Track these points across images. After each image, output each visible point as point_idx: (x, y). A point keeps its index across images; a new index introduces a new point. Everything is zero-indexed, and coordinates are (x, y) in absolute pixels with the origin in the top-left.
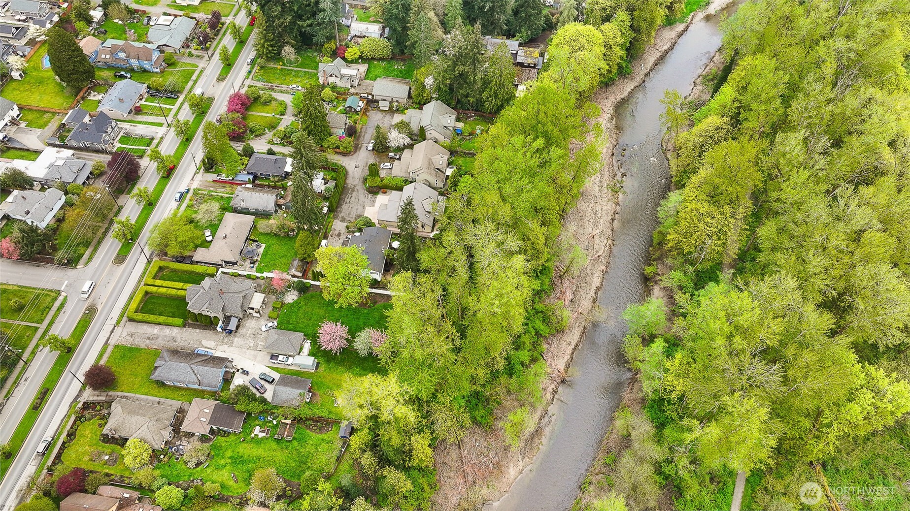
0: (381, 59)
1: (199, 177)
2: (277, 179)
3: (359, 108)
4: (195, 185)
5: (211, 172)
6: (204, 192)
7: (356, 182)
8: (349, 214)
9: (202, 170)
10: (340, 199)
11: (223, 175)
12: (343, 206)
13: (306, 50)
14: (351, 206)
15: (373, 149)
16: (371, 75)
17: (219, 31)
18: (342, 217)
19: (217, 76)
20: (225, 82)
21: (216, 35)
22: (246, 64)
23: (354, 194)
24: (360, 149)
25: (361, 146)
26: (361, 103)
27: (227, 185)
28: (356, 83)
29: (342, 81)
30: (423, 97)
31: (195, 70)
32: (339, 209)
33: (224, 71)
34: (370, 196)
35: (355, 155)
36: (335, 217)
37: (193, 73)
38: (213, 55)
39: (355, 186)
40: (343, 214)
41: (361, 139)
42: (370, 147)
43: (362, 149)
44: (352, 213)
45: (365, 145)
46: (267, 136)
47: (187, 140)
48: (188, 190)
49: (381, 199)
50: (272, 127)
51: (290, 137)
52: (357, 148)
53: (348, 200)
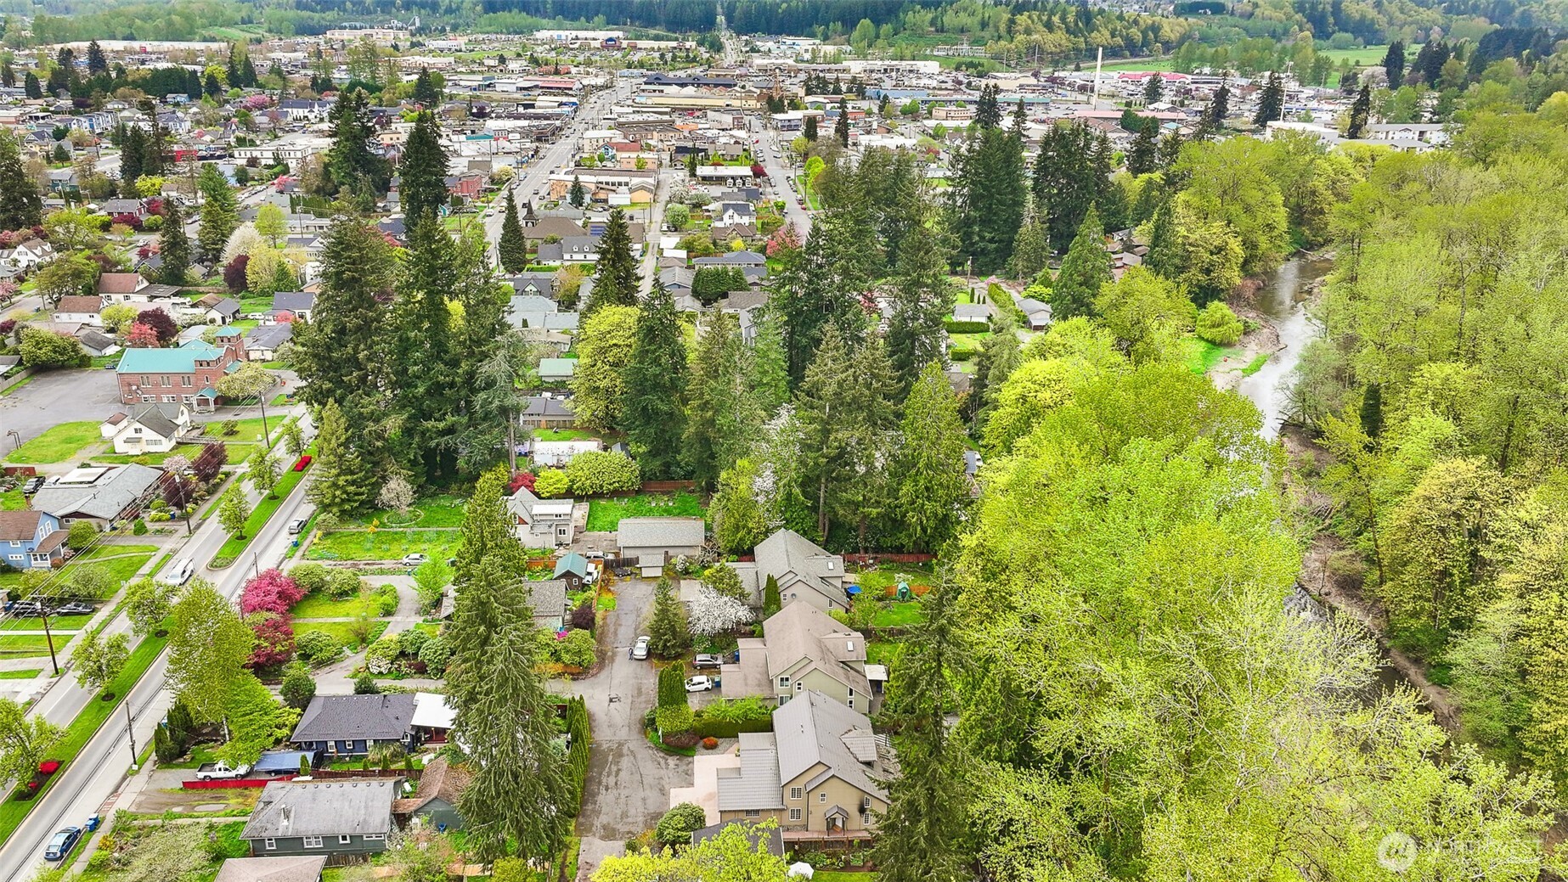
0: (617, 494)
1: (139, 783)
2: (387, 752)
3: (589, 578)
4: (125, 802)
5: (179, 766)
6: (152, 823)
7: (623, 734)
8: (624, 815)
9: (149, 765)
10: (586, 782)
11: (220, 765)
12: (600, 798)
13: (434, 496)
14: (624, 793)
15: (649, 654)
16: (598, 524)
17: (216, 487)
18: (605, 827)
19: (209, 560)
20: (229, 570)
21: (211, 492)
22: (286, 531)
23: (625, 762)
24: (612, 660)
25: (614, 654)
26: (591, 568)
27: (230, 792)
28: (568, 537)
29: (537, 530)
30: (750, 532)
31: (150, 557)
32: (590, 807)
33: (227, 550)
34: (672, 761)
35: (603, 675)
36: (583, 831)
37: (142, 563)
38: (199, 526)
39: (620, 745)
40: (604, 819)
41: (610, 638)
42: (641, 651)
43: (618, 659)
44: (632, 812)
45: (623, 650)
46: (347, 662)
47: (109, 697)
48: (96, 824)
49: (706, 765)
50: (362, 639)
51: (416, 654)
52: (604, 659)
53: (612, 781)
